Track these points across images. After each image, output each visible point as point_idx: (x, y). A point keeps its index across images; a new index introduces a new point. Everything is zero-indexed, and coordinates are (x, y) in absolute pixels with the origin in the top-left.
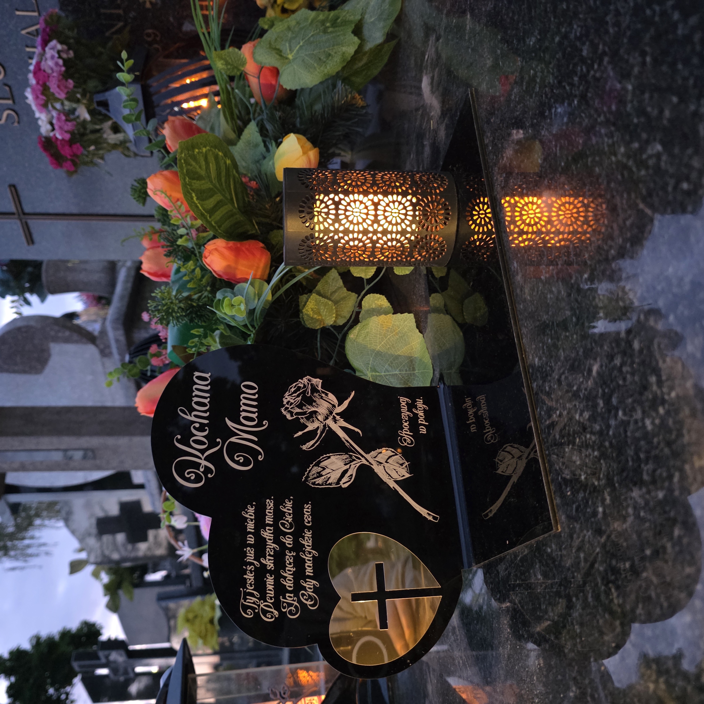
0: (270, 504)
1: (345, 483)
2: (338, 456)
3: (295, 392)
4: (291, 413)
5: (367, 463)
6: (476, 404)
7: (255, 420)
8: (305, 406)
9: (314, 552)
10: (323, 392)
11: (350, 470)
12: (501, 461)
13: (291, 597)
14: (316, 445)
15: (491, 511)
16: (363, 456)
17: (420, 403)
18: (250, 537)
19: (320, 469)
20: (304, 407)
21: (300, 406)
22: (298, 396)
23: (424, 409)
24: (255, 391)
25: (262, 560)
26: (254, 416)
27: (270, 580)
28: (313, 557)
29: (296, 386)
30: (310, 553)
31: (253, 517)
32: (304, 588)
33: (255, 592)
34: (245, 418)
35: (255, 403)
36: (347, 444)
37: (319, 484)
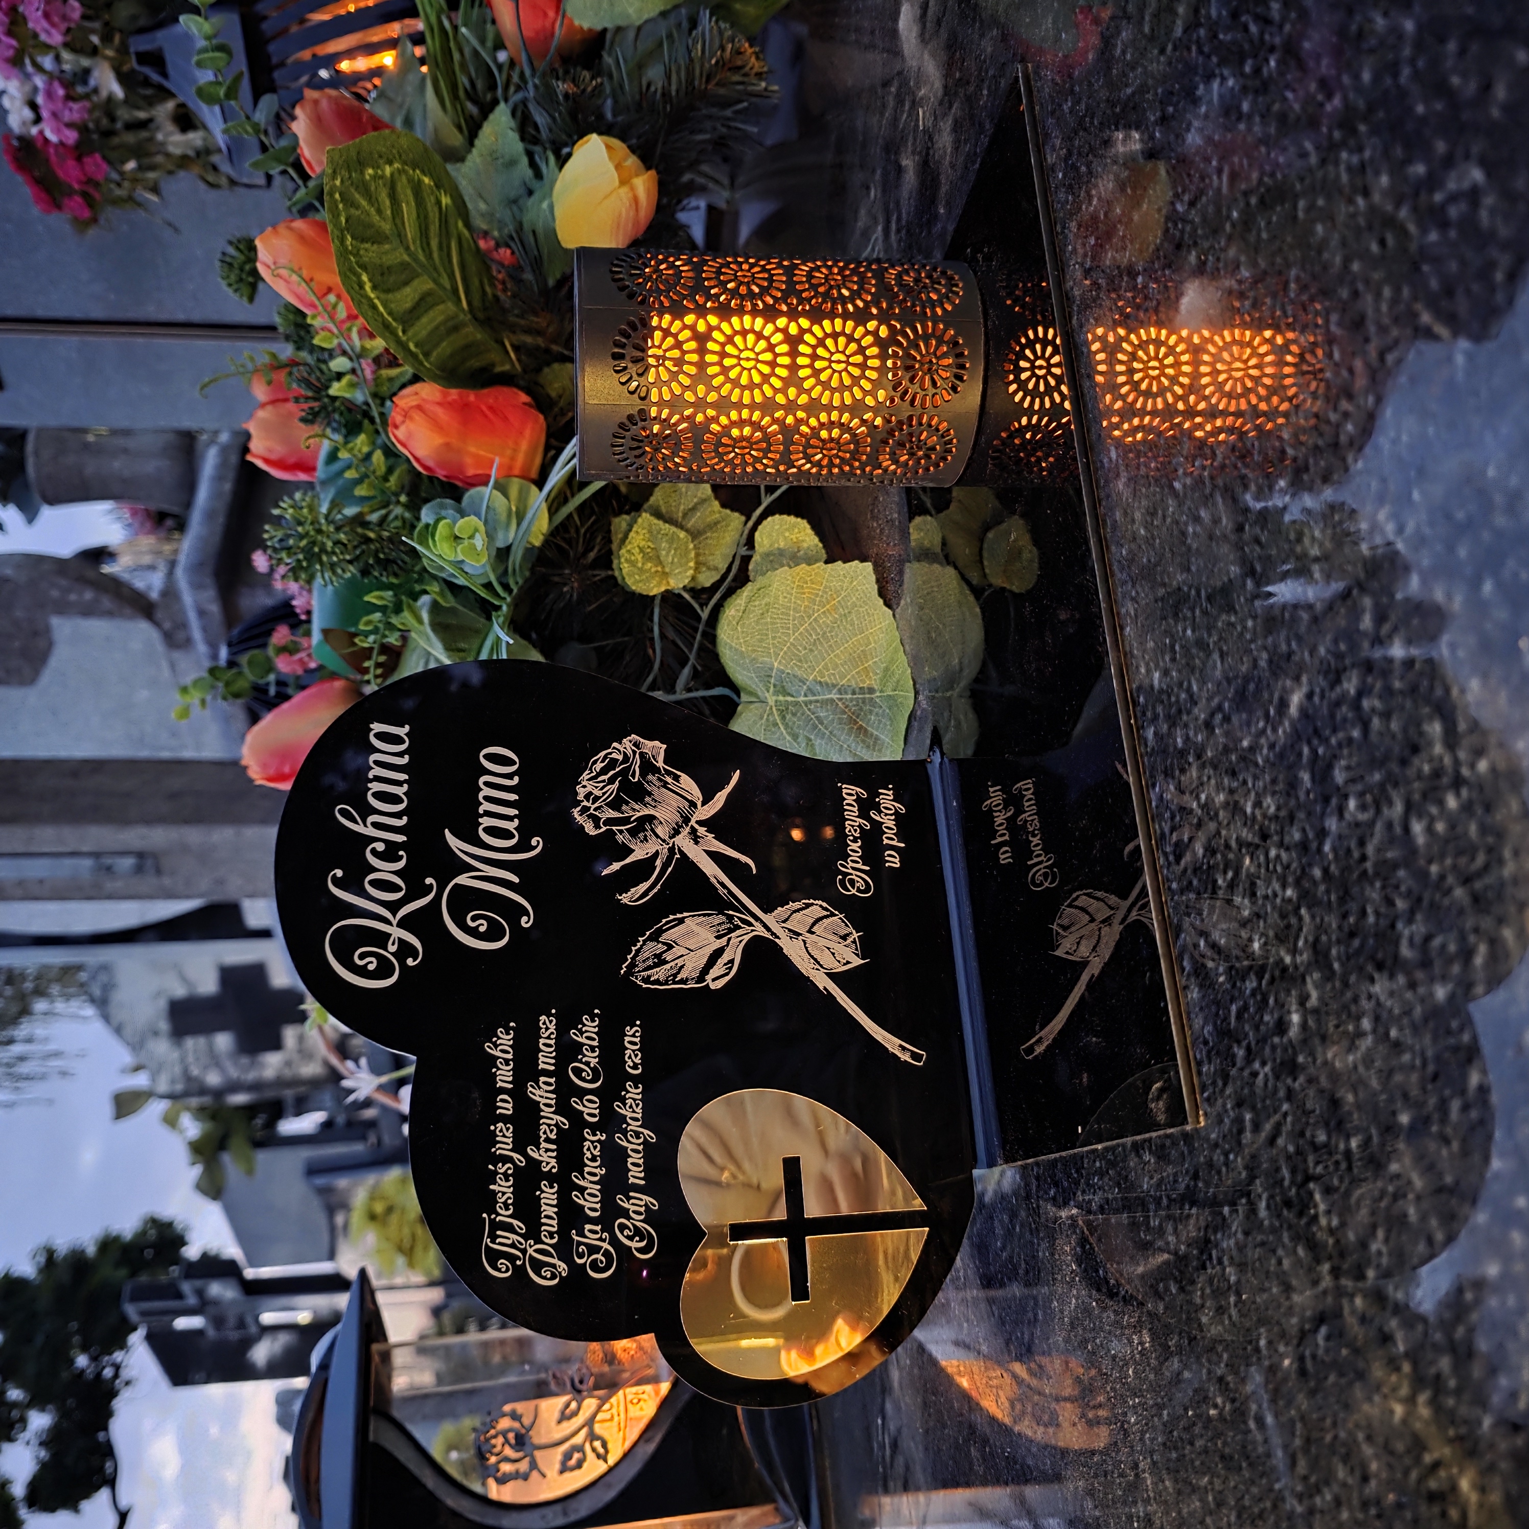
0: (548, 1025)
1: (717, 980)
2: (702, 919)
3: (604, 771)
4: (596, 820)
5: (767, 935)
6: (1014, 801)
7: (512, 836)
8: (627, 803)
9: (646, 1132)
10: (668, 773)
11: (728, 950)
12: (1065, 928)
13: (595, 1232)
14: (651, 894)
15: (1040, 1041)
16: (757, 918)
17: (886, 798)
18: (503, 1101)
19: (661, 948)
20: (624, 807)
21: (615, 804)
22: (611, 781)
23: (896, 813)
24: (514, 768)
25: (531, 1152)
26: (511, 826)
27: (548, 1196)
28: (645, 1143)
29: (605, 757)
30: (637, 1135)
31: (510, 1056)
32: (625, 1214)
33: (515, 1222)
34: (490, 831)
35: (513, 797)
36: (721, 891)
37: (657, 982)
